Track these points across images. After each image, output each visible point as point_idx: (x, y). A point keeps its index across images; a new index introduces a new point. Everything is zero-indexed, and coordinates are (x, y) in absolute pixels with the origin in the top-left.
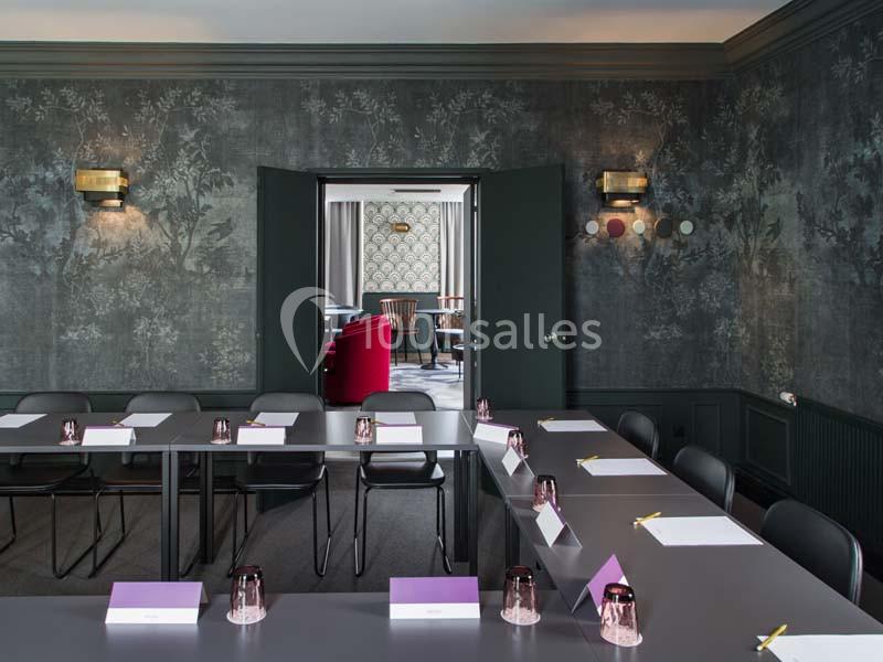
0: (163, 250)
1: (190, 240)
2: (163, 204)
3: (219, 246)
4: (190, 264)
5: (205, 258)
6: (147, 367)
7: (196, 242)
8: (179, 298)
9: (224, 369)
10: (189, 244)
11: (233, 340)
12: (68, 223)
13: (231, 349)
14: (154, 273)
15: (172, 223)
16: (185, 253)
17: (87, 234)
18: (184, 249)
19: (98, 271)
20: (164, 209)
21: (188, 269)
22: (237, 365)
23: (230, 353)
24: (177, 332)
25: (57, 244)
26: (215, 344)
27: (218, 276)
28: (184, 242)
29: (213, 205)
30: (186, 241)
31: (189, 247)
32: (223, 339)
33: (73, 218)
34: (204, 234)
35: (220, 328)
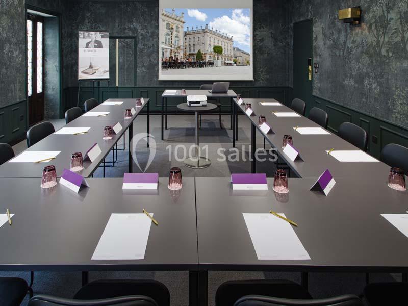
0: (374, 44)
1: (384, 38)
2: (374, 21)
3: (396, 41)
4: (384, 52)
5: (390, 48)
6: (368, 102)
7: (386, 40)
8: (379, 69)
9: (399, 113)
10: (384, 40)
11: (403, 97)
12: (345, 33)
13: (402, 101)
14: (371, 56)
15: (377, 30)
16: (382, 45)
17: (350, 38)
18: (381, 43)
19: (354, 55)
20: (374, 23)
21: (383, 54)
22: (405, 112)
23: (401, 104)
24: (379, 87)
25: (342, 42)
26: (394, 97)
27: (396, 58)
28: (381, 40)
29: (394, 18)
30: (382, 39)
31: (383, 42)
32: (398, 95)
33: (346, 31)
34: (390, 35)
35: (397, 88)
